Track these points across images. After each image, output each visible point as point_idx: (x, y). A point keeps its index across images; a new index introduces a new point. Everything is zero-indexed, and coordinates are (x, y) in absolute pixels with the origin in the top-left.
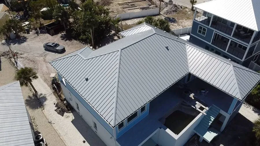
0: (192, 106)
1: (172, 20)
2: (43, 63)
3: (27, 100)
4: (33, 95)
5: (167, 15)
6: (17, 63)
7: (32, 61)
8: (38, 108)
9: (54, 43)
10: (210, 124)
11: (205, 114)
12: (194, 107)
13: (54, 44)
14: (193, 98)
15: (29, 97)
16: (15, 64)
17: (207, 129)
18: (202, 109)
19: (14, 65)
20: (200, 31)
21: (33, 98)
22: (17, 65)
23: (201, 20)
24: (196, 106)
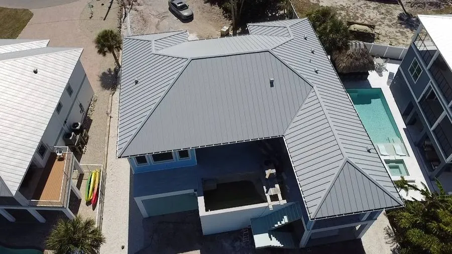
0: (264, 187)
1: (413, 22)
2: (154, 27)
3: (104, 74)
4: (115, 69)
5: (412, 7)
6: (125, 16)
7: (143, 20)
8: (108, 89)
9: (182, 3)
10: (276, 226)
11: (271, 207)
12: (265, 190)
13: (181, 5)
14: (267, 177)
15: (110, 70)
16: (124, 16)
17: (268, 229)
18: (274, 198)
19: (121, 17)
20: (412, 71)
21: (113, 73)
22: (124, 20)
23: (421, 49)
24: (271, 190)
